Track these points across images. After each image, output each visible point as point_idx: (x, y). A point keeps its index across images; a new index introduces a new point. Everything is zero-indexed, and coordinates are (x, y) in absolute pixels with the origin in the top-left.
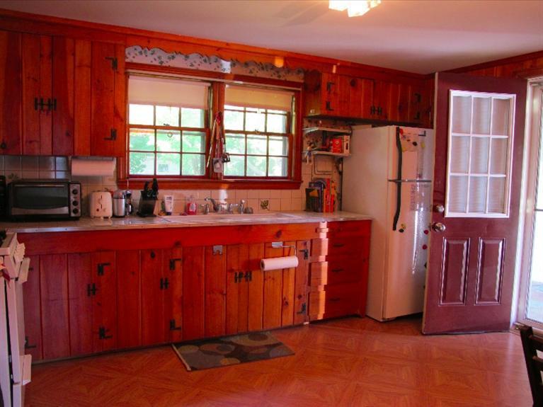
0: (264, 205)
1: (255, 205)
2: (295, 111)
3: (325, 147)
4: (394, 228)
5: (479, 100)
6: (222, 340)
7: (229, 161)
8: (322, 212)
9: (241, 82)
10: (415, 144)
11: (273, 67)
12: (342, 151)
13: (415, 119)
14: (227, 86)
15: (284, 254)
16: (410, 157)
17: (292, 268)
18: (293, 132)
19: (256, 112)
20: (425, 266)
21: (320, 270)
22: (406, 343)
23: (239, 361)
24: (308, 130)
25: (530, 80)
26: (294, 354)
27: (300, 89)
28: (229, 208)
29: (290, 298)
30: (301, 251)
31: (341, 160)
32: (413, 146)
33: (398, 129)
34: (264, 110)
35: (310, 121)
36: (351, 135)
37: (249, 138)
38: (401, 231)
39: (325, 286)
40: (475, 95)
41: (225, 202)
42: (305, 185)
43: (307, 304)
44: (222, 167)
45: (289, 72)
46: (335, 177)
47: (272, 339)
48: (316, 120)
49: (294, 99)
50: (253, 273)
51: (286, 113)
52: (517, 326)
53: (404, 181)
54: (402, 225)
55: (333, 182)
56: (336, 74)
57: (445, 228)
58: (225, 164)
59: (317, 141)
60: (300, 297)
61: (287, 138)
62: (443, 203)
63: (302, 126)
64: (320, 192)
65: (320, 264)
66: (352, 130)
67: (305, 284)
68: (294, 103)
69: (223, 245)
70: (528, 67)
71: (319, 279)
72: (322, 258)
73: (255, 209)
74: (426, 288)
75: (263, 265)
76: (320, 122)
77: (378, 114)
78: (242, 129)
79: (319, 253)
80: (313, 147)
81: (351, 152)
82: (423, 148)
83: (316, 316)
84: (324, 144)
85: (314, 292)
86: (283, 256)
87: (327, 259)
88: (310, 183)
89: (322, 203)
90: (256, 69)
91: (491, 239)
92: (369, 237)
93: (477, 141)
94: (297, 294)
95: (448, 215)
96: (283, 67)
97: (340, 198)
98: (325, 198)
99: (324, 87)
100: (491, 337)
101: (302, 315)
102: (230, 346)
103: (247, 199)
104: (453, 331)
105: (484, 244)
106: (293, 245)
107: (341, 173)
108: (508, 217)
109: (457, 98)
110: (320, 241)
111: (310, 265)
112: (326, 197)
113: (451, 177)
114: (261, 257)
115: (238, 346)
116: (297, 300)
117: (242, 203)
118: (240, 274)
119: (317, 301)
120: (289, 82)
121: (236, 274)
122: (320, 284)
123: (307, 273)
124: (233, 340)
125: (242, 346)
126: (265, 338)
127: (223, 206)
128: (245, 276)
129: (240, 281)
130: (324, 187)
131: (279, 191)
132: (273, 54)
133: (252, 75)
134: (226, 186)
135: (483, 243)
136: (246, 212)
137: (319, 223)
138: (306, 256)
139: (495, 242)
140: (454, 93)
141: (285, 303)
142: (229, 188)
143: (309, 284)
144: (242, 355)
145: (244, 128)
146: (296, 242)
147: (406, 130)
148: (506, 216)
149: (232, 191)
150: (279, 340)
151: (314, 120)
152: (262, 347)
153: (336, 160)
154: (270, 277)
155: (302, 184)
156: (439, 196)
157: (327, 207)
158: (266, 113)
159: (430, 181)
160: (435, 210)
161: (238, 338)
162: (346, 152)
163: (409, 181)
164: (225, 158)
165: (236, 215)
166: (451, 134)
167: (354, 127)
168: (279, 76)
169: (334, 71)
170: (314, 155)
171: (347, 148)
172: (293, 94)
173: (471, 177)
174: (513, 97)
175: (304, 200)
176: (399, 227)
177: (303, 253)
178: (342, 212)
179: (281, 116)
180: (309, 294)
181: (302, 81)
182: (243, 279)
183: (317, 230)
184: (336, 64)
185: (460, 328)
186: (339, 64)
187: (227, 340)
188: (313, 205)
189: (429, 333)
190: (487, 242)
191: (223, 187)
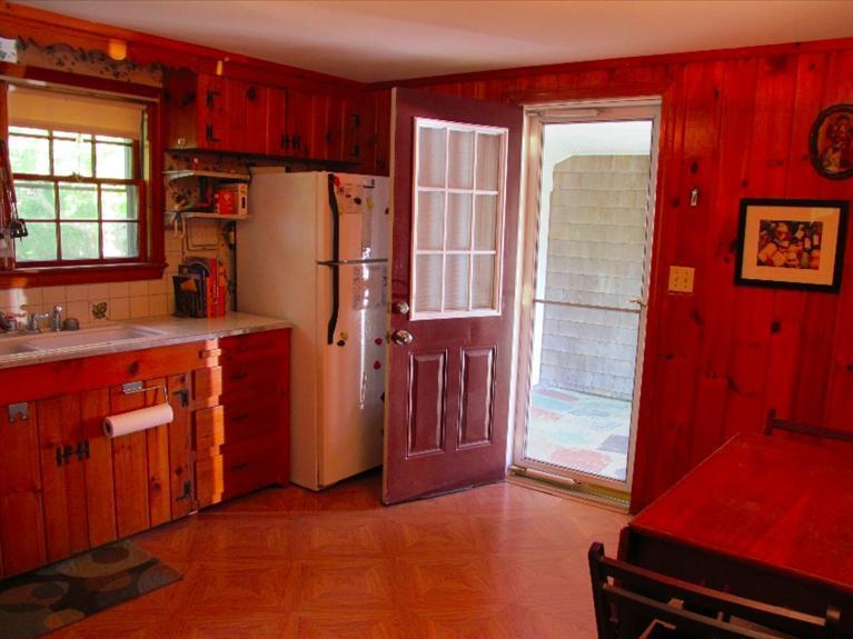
0: (100, 312)
1: (83, 314)
2: (148, 138)
3: (205, 205)
4: (330, 341)
5: (456, 134)
6: (40, 573)
7: (26, 234)
8: (206, 316)
9: (42, 83)
10: (358, 201)
11: (105, 57)
12: (235, 211)
13: (351, 155)
14: (11, 88)
15: (146, 403)
16: (351, 223)
17: (162, 426)
18: (147, 176)
19: (74, 140)
20: (383, 398)
21: (211, 421)
22: (362, 524)
23: (81, 615)
24: (175, 175)
25: (526, 107)
26: (181, 579)
27: (156, 100)
28: (31, 323)
29: (164, 476)
30: (175, 393)
31: (232, 226)
32: (355, 205)
33: (331, 178)
34: (89, 137)
35: (175, 157)
36: (248, 182)
37: (63, 188)
38: (341, 343)
39: (221, 447)
40: (451, 126)
41: (22, 312)
42: (172, 271)
43: (192, 482)
44: (11, 247)
45: (134, 66)
46: (223, 254)
47: (136, 554)
48: (187, 155)
49: (146, 116)
50: (92, 444)
51: (129, 141)
52: (513, 470)
53: (343, 262)
54: (342, 334)
55: (221, 264)
56: (222, 77)
57: (411, 337)
58: (17, 239)
59: (190, 193)
60: (179, 471)
61: (134, 187)
62: (407, 299)
63: (162, 168)
64: (200, 284)
65: (211, 410)
66: (250, 174)
67: (186, 448)
68: (146, 124)
69: (29, 402)
70: (524, 88)
71: (210, 435)
72: (214, 400)
73: (82, 321)
74: (386, 433)
75: (109, 428)
76: (196, 160)
77: (294, 147)
78: (47, 173)
79: (208, 392)
80: (184, 205)
81: (250, 212)
82: (370, 207)
83: (211, 498)
84: (204, 198)
85: (203, 460)
86: (145, 406)
87: (222, 400)
88: (181, 267)
89: (205, 302)
90: (71, 59)
91: (477, 349)
92: (288, 357)
93: (455, 198)
94: (174, 468)
95: (415, 316)
96: (125, 60)
97: (232, 288)
98: (209, 294)
99: (203, 98)
100: (482, 494)
101: (186, 502)
102: (58, 583)
103: (66, 305)
104: (429, 493)
105: (467, 358)
106: (161, 385)
107: (233, 247)
108: (500, 314)
109: (426, 131)
110: (208, 371)
111: (193, 414)
112: (211, 291)
113: (418, 256)
114: (104, 413)
115: (75, 581)
116: (175, 477)
117: (56, 312)
118: (66, 448)
119: (210, 473)
120: (136, 85)
121: (58, 450)
122: (213, 444)
123: (189, 430)
124: (63, 569)
125: (83, 579)
126: (123, 554)
127: (18, 319)
128: (77, 452)
129: (67, 462)
130: (207, 275)
131: (126, 284)
132: (106, 34)
133: (64, 69)
134: (23, 281)
135: (466, 355)
136: (65, 327)
137: (204, 343)
138: (185, 401)
139: (482, 353)
140: (422, 123)
141: (154, 487)
142: (30, 285)
143: (194, 447)
144: (85, 598)
145: (52, 170)
146: (167, 377)
147: (343, 177)
148: (496, 313)
149: (36, 291)
150: (150, 556)
151: (184, 158)
152: (121, 574)
153: (223, 225)
154: (123, 447)
155: (167, 269)
156: (400, 288)
157: (213, 307)
158: (94, 142)
159: (385, 260)
160: (395, 310)
161: (72, 563)
162: (242, 212)
163: (350, 262)
164: (17, 228)
165: (48, 336)
166: (417, 189)
167: (254, 169)
168: (117, 75)
169: (219, 71)
170: (186, 219)
171: (243, 207)
172: (144, 107)
173: (448, 256)
174: (504, 131)
175: (172, 296)
176: (336, 338)
177: (180, 396)
178: (239, 314)
179: (123, 147)
180: (195, 464)
181: (160, 85)
182: (74, 458)
183: (202, 353)
184: (223, 60)
185: (438, 487)
186: (227, 59)
187: (50, 572)
188: (188, 306)
189: (394, 501)
190: (471, 354)
191: (15, 283)
